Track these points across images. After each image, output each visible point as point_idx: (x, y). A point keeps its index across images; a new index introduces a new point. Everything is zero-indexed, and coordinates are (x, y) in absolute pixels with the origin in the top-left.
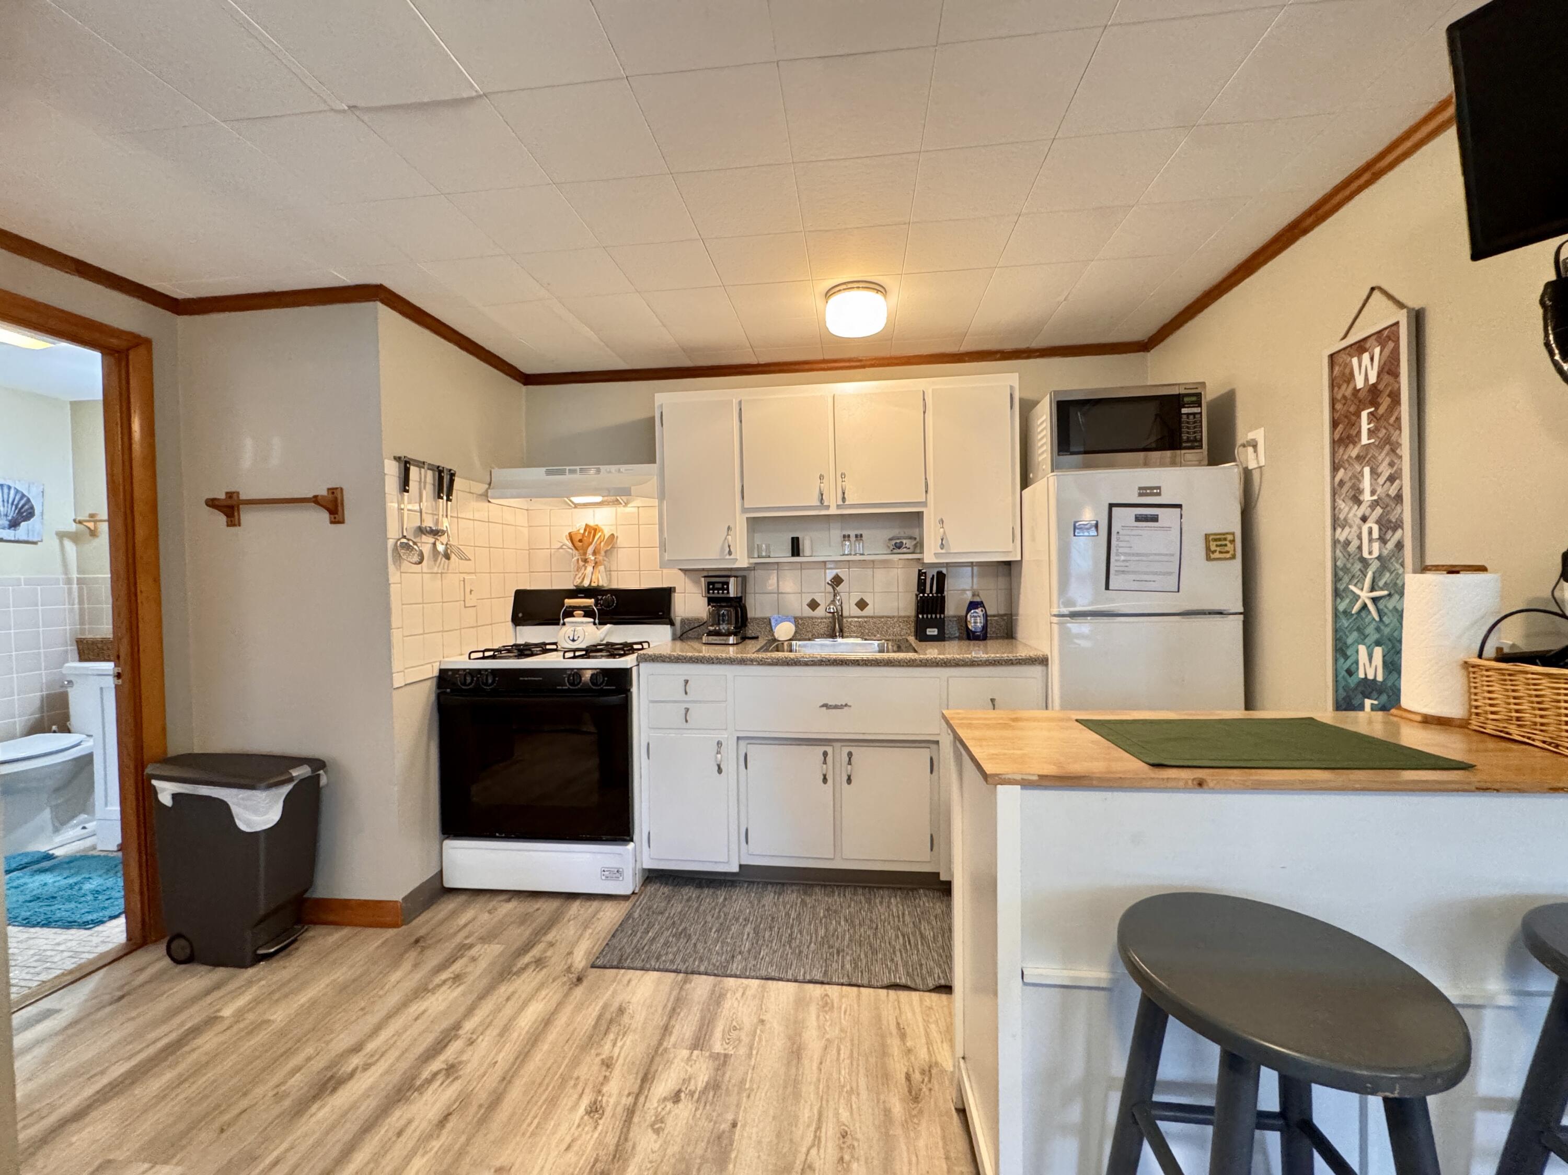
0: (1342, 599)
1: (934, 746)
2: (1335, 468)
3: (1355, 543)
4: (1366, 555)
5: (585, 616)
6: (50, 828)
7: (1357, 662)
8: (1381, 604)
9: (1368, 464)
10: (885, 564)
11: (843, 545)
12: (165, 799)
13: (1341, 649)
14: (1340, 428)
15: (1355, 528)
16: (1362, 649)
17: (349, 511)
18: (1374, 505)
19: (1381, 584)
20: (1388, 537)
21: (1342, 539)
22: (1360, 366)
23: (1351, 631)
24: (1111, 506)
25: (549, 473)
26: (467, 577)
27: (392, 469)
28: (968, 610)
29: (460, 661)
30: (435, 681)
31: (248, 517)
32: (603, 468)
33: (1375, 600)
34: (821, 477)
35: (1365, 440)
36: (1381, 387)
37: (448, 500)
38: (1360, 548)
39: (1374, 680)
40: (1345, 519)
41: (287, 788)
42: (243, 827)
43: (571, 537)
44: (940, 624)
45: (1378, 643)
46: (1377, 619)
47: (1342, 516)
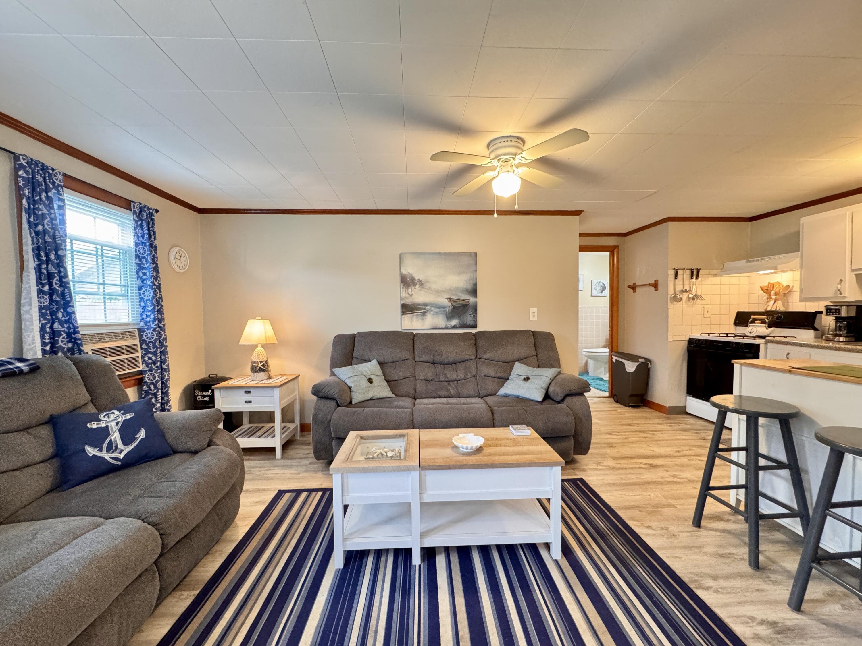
5: (761, 323)
6: (603, 373)
12: (614, 360)
17: (660, 287)
25: (747, 262)
26: (705, 306)
27: (672, 273)
29: (697, 335)
30: (687, 342)
31: (638, 290)
32: (772, 257)
37: (697, 279)
41: (637, 364)
42: (627, 371)
43: (762, 288)
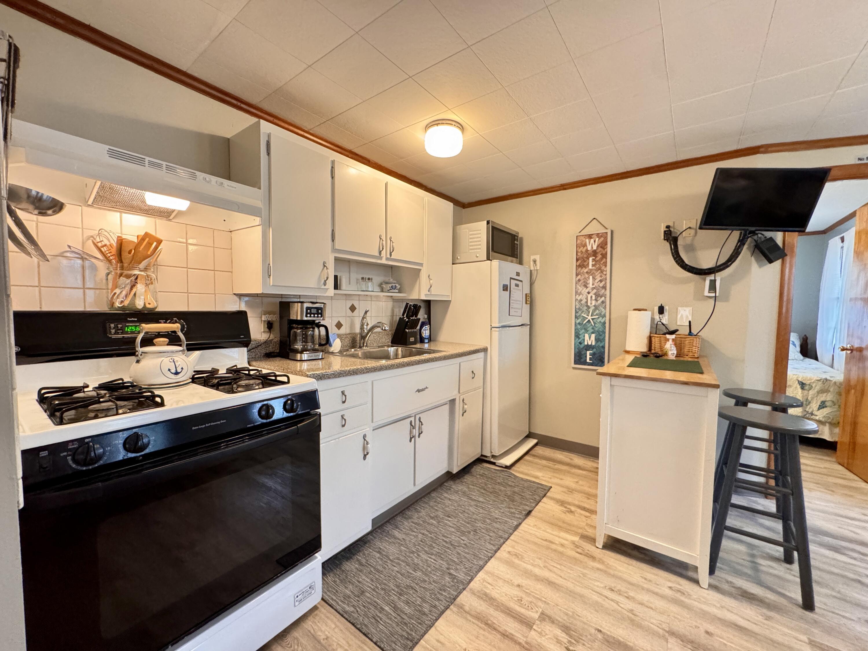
0: (578, 319)
2: (577, 275)
3: (585, 300)
4: (589, 304)
5: (170, 343)
7: (584, 340)
8: (595, 320)
9: (591, 275)
13: (577, 336)
14: (579, 262)
15: (584, 295)
16: (587, 336)
18: (593, 289)
19: (595, 314)
20: (598, 299)
21: (579, 299)
22: (589, 243)
23: (581, 329)
25: (112, 154)
28: (422, 327)
33: (593, 319)
35: (590, 267)
36: (598, 251)
38: (587, 302)
39: (591, 345)
40: (580, 292)
45: (593, 333)
46: (593, 324)
47: (579, 291)
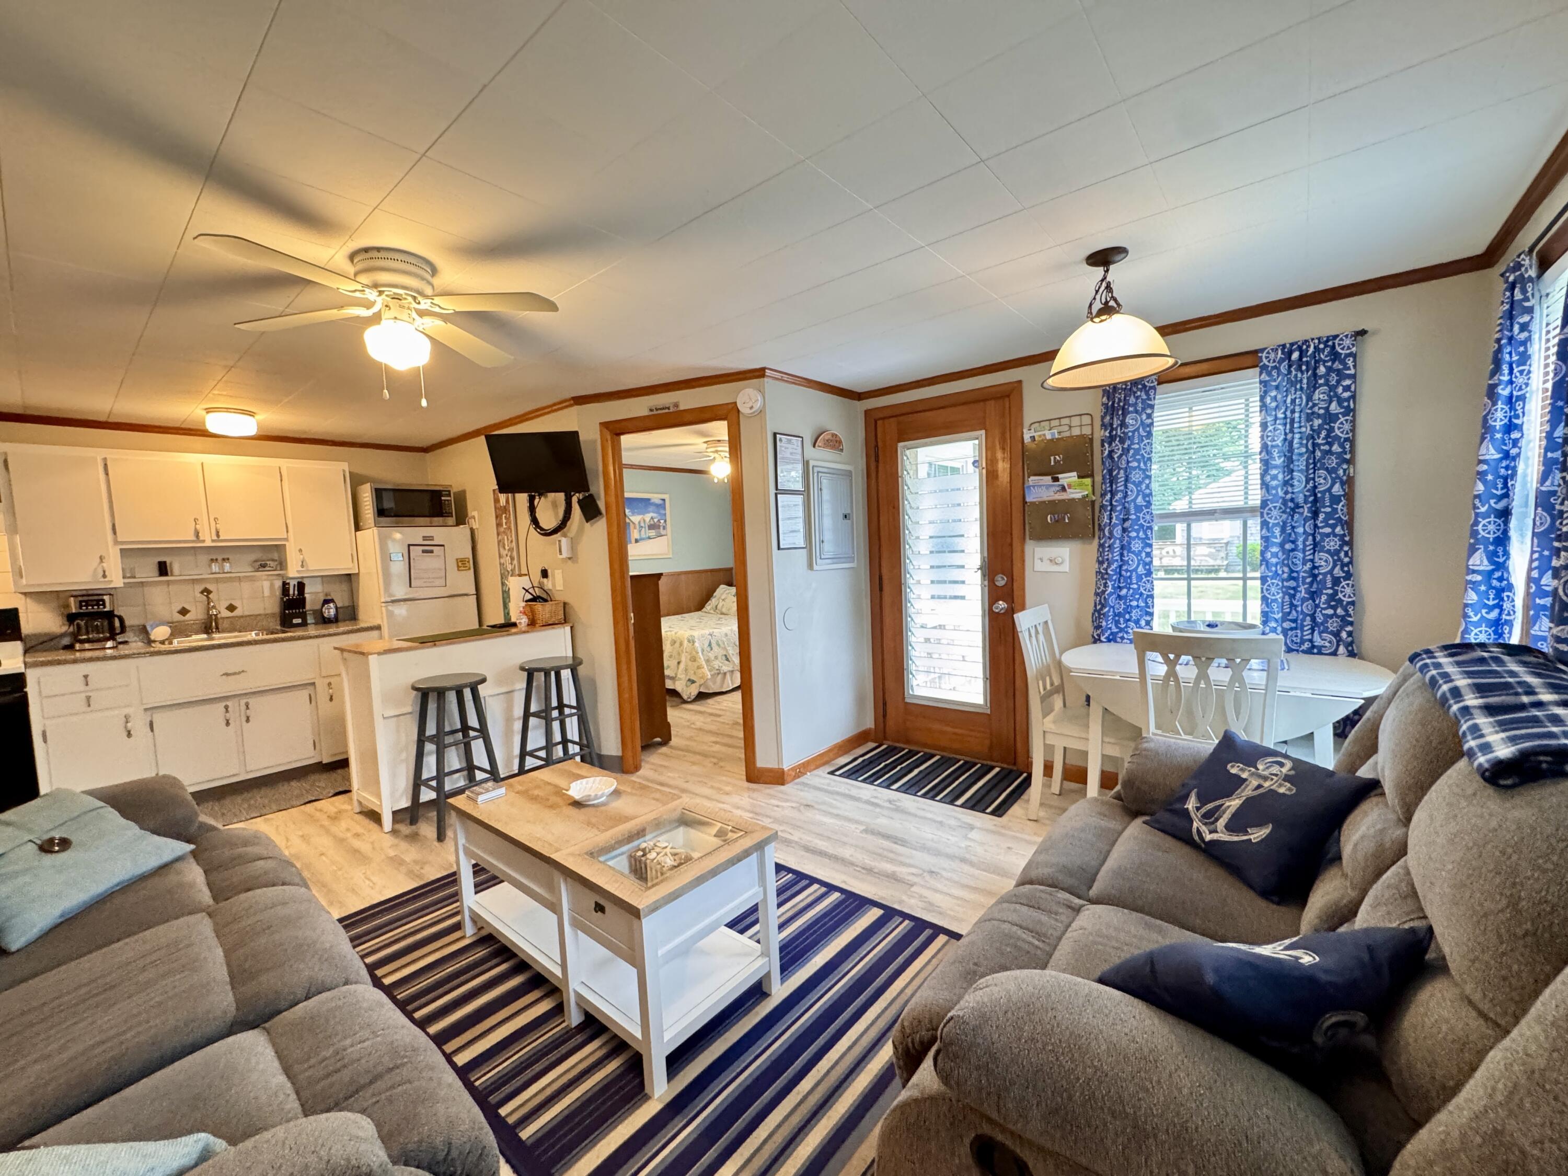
1: (312, 688)
2: (498, 534)
3: (505, 564)
9: (505, 535)
10: (251, 579)
11: (210, 566)
15: (505, 558)
18: (508, 551)
20: (513, 562)
21: (502, 562)
22: (501, 498)
24: (409, 545)
28: (323, 605)
34: (195, 520)
35: (504, 525)
36: (507, 508)
44: (303, 616)
47: (501, 554)
